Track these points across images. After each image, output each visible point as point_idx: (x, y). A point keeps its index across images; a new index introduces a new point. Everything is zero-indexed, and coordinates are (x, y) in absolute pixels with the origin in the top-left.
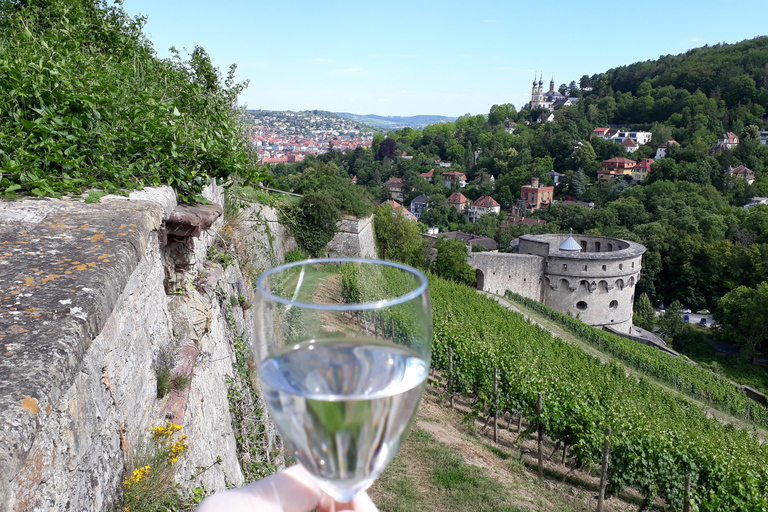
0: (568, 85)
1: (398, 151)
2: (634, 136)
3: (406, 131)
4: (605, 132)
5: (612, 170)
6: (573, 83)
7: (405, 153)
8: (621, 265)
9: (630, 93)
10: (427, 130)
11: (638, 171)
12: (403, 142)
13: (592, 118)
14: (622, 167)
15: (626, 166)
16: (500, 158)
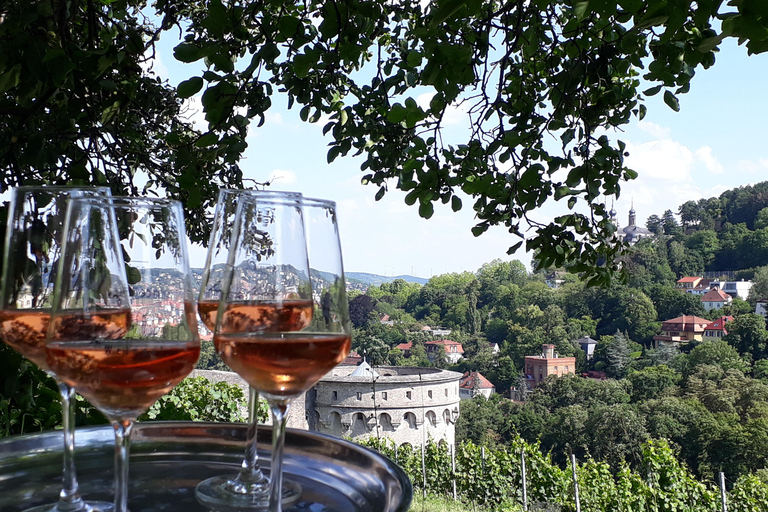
0: (661, 217)
1: (375, 312)
2: (733, 287)
3: (397, 285)
4: (696, 283)
5: (676, 335)
6: (668, 214)
7: (386, 317)
8: (430, 393)
9: (744, 225)
10: (432, 283)
11: (712, 334)
12: (389, 300)
13: (677, 263)
14: (690, 328)
15: (697, 328)
16: (517, 320)
